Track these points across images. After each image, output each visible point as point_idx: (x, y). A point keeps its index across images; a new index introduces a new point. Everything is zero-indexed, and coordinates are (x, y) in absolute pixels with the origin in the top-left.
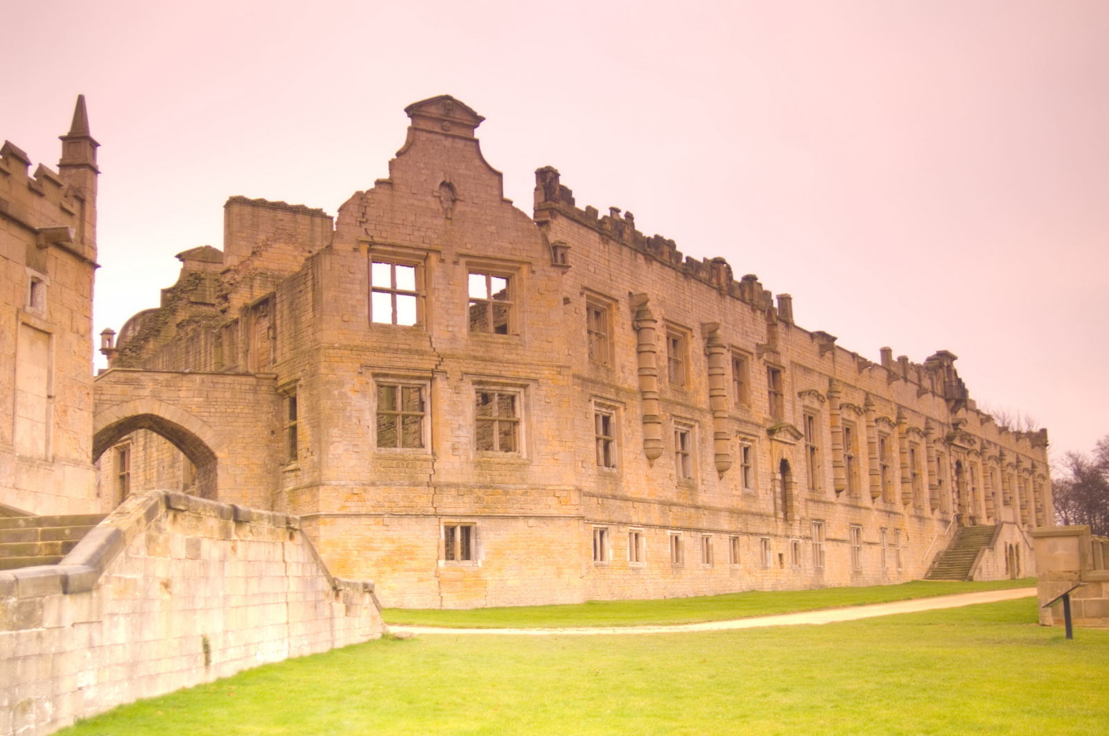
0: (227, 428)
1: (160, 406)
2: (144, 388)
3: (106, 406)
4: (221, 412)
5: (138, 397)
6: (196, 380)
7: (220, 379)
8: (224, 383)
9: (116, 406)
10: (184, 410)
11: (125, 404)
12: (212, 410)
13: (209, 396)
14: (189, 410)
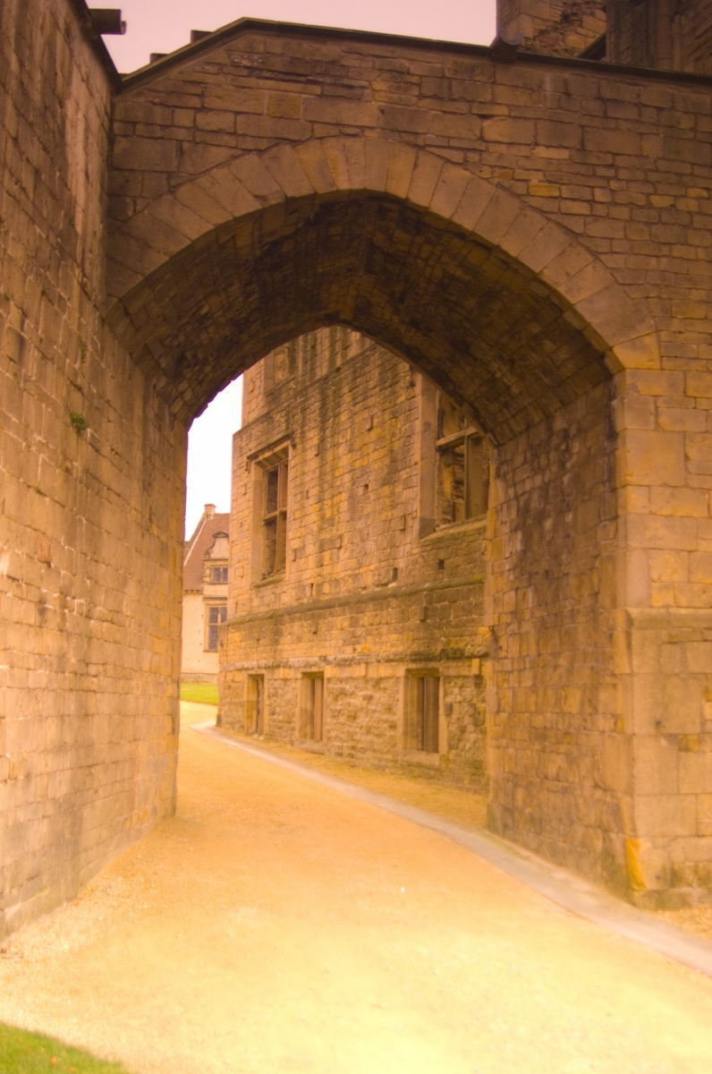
0: (653, 261)
1: (415, 166)
2: (359, 99)
3: (218, 154)
4: (631, 205)
5: (335, 131)
6: (540, 86)
7: (627, 90)
8: (640, 106)
9: (253, 158)
10: (499, 185)
11: (287, 148)
12: (600, 195)
13: (589, 146)
14: (520, 188)
